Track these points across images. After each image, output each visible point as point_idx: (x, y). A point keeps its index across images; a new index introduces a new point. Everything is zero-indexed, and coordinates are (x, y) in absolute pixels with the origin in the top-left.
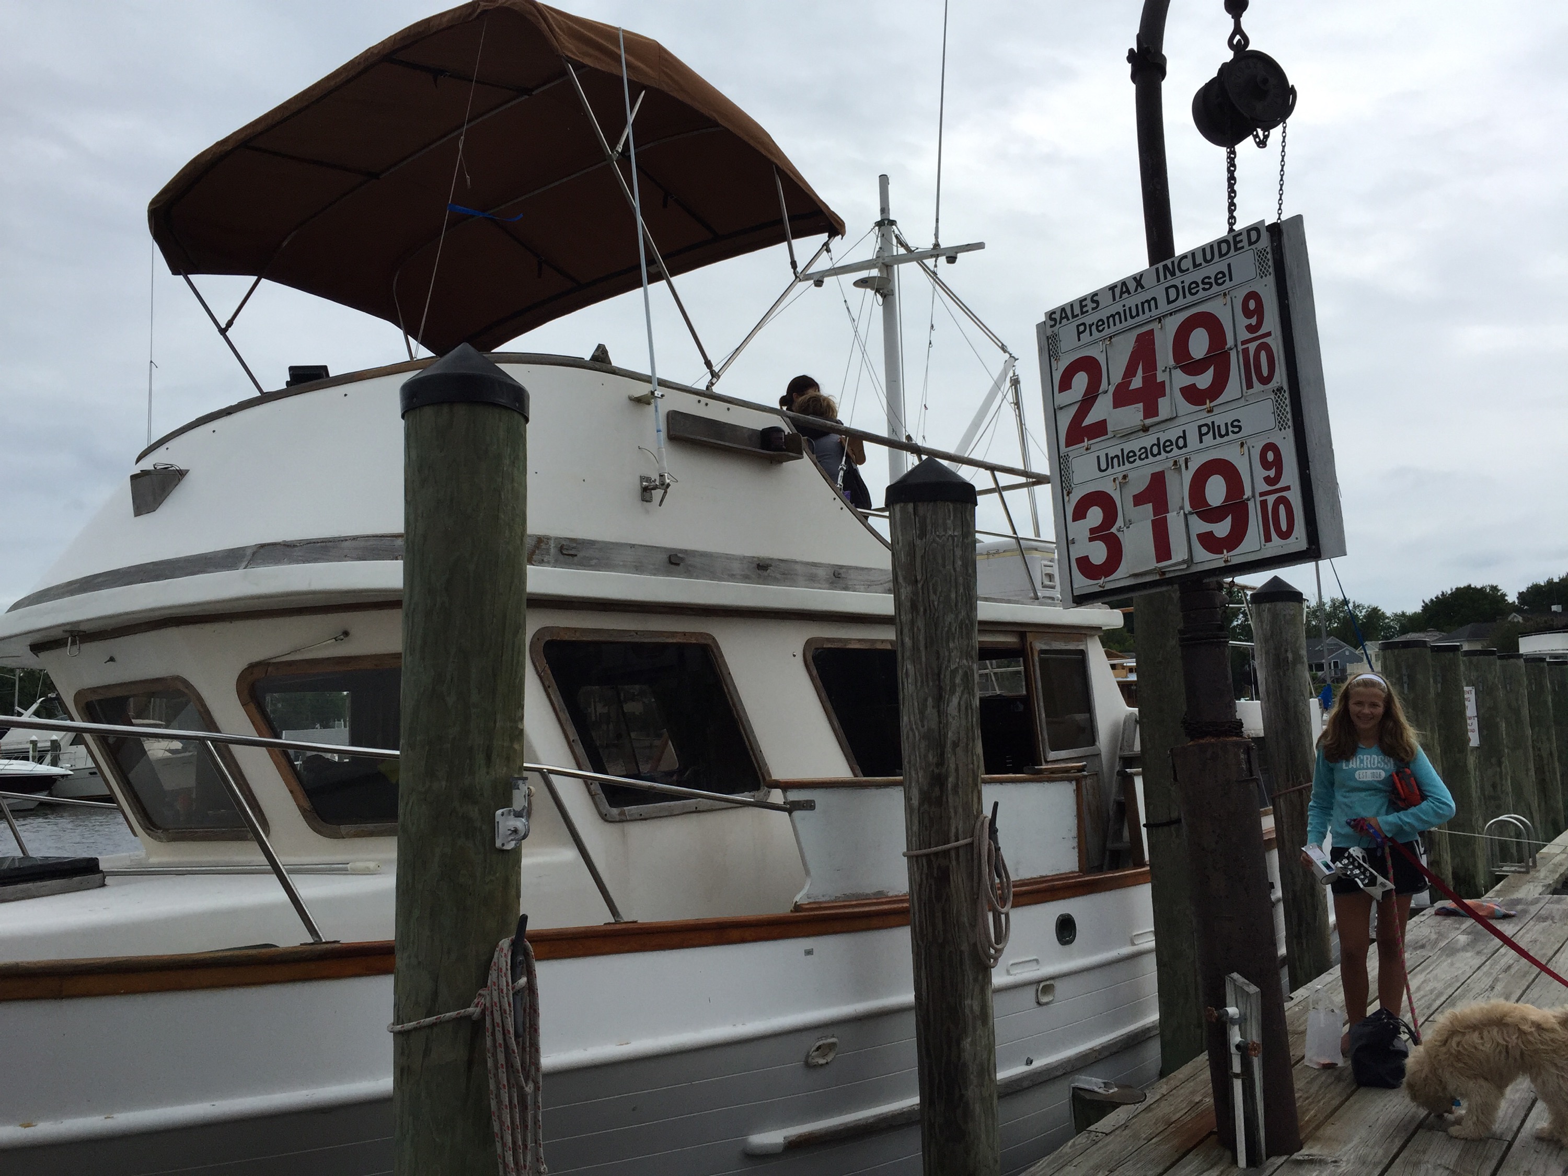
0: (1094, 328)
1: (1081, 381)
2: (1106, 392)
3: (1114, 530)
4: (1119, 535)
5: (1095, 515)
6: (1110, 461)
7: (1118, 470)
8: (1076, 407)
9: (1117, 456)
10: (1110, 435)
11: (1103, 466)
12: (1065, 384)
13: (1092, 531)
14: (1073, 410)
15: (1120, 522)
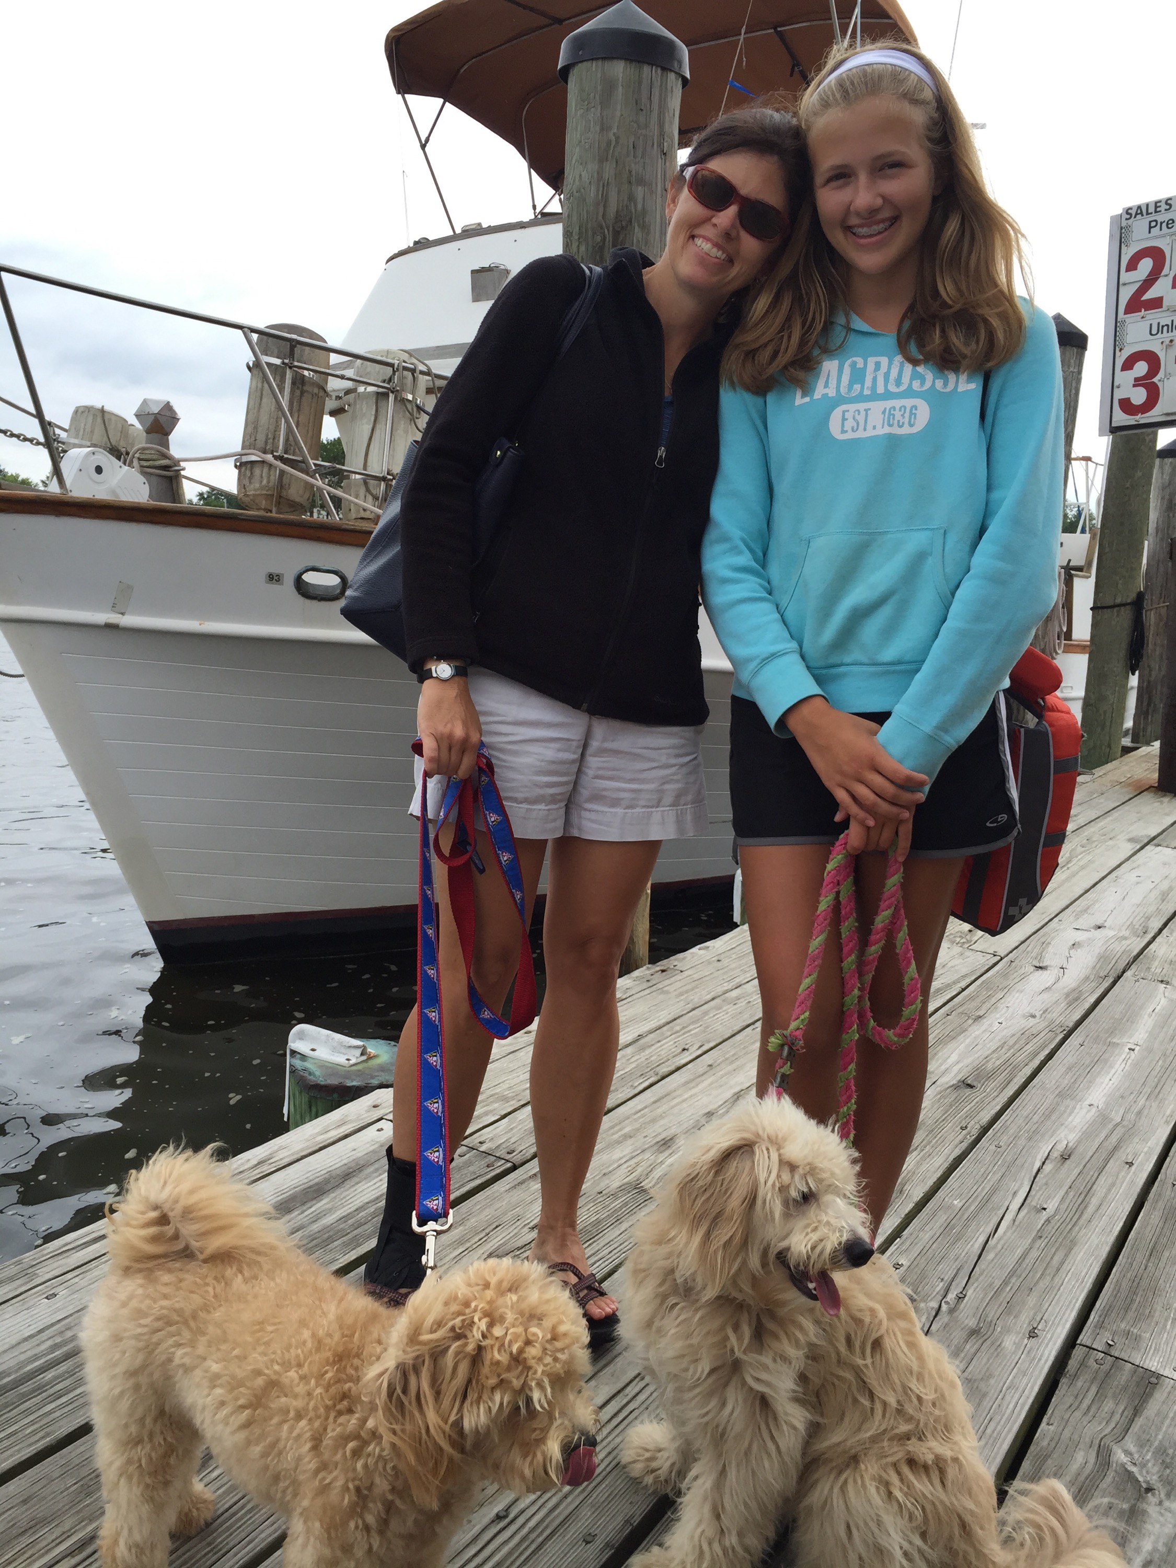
0: (1164, 225)
1: (1146, 265)
2: (1166, 276)
3: (1155, 380)
4: (1160, 385)
5: (1141, 368)
6: (1160, 329)
7: (1166, 336)
8: (1137, 285)
9: (1167, 325)
10: (1164, 307)
11: (1154, 332)
12: (1132, 265)
13: (1136, 379)
14: (1135, 287)
15: (1161, 375)
